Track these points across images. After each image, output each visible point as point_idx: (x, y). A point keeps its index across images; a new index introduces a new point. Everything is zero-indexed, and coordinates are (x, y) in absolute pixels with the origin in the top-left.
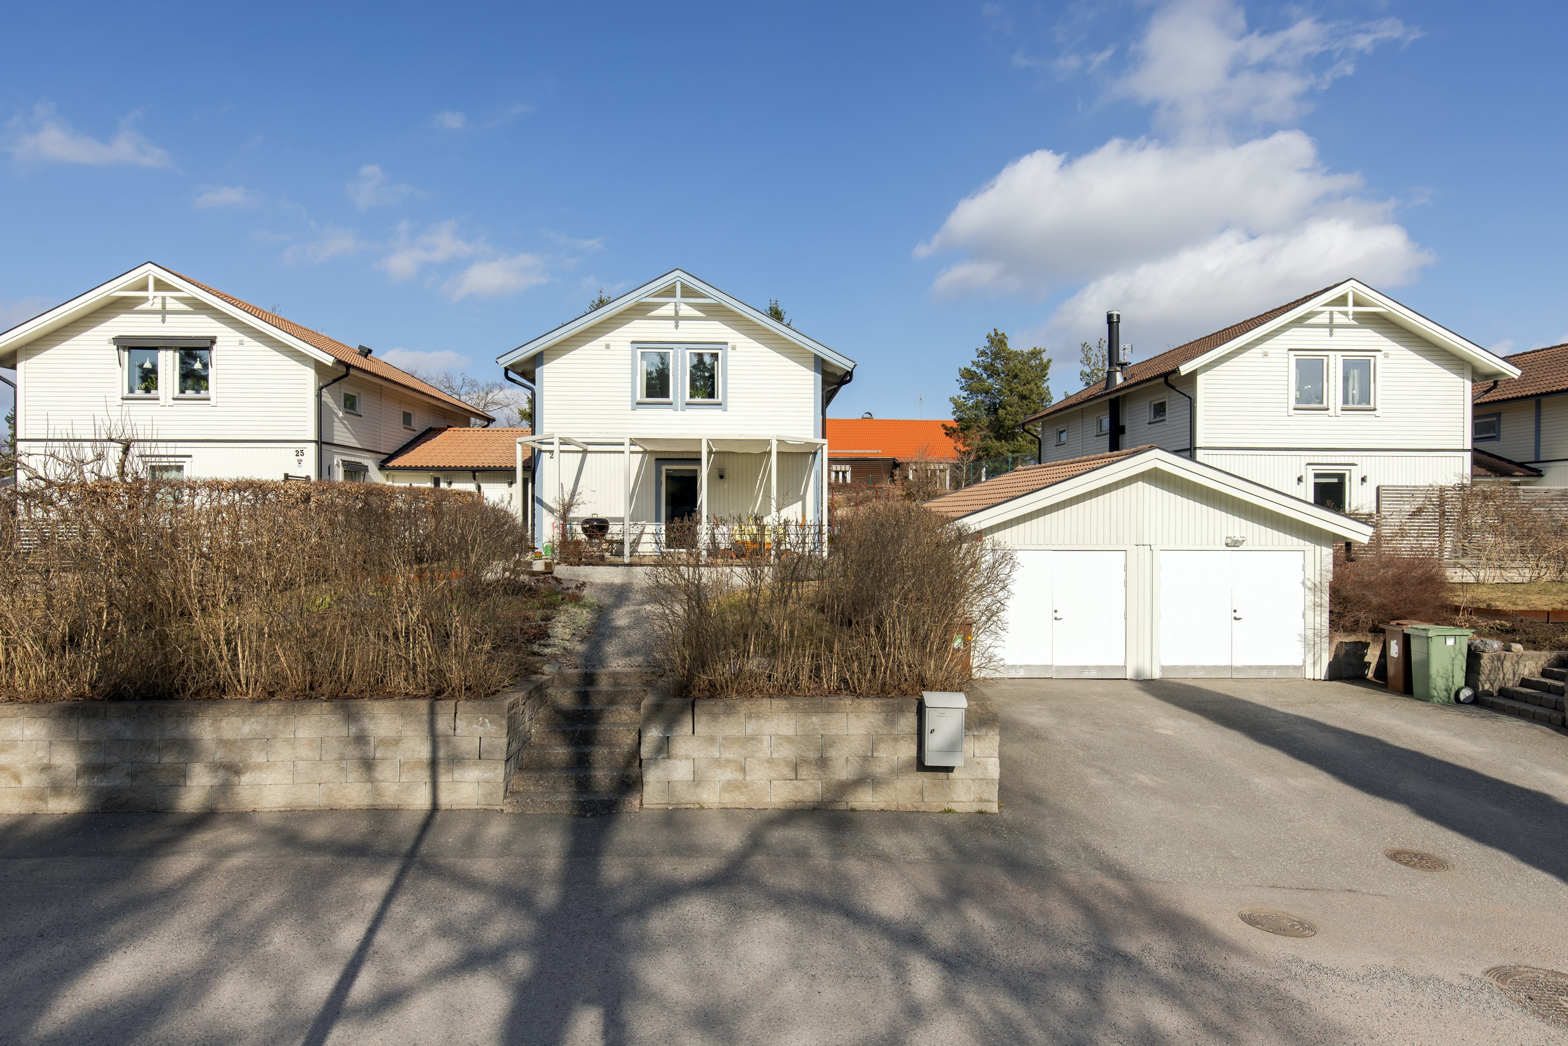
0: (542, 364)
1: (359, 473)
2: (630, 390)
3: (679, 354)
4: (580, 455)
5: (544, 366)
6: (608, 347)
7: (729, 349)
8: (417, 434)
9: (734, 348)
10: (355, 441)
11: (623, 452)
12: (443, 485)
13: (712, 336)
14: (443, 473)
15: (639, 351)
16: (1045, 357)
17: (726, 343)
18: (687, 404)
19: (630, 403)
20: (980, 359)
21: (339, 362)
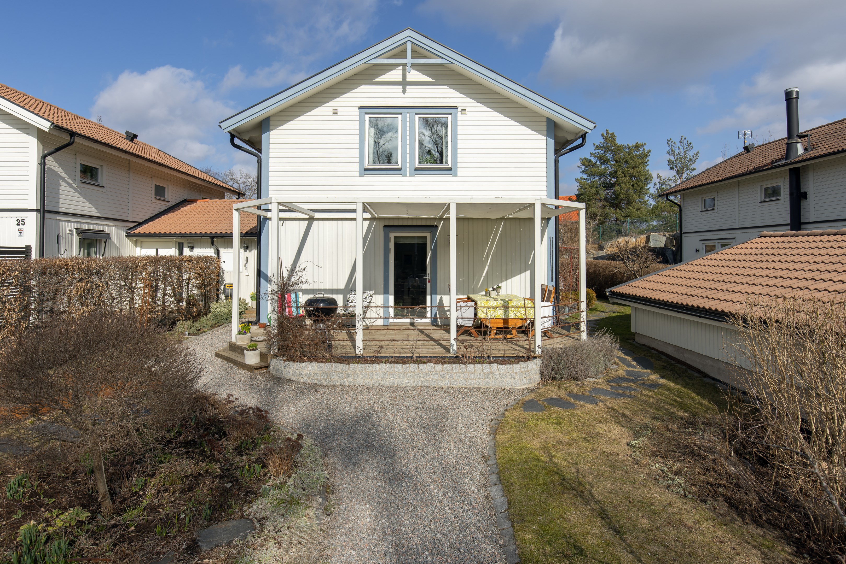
0: (268, 130)
1: (100, 241)
2: (357, 155)
3: (408, 119)
4: (306, 223)
5: (271, 132)
6: (335, 112)
7: (459, 114)
8: (170, 204)
9: (464, 112)
10: (94, 210)
11: (355, 219)
12: (187, 252)
13: (441, 100)
14: (186, 239)
15: (367, 117)
16: (646, 148)
17: (456, 108)
18: (416, 170)
19: (357, 169)
20: (597, 151)
21: (56, 127)
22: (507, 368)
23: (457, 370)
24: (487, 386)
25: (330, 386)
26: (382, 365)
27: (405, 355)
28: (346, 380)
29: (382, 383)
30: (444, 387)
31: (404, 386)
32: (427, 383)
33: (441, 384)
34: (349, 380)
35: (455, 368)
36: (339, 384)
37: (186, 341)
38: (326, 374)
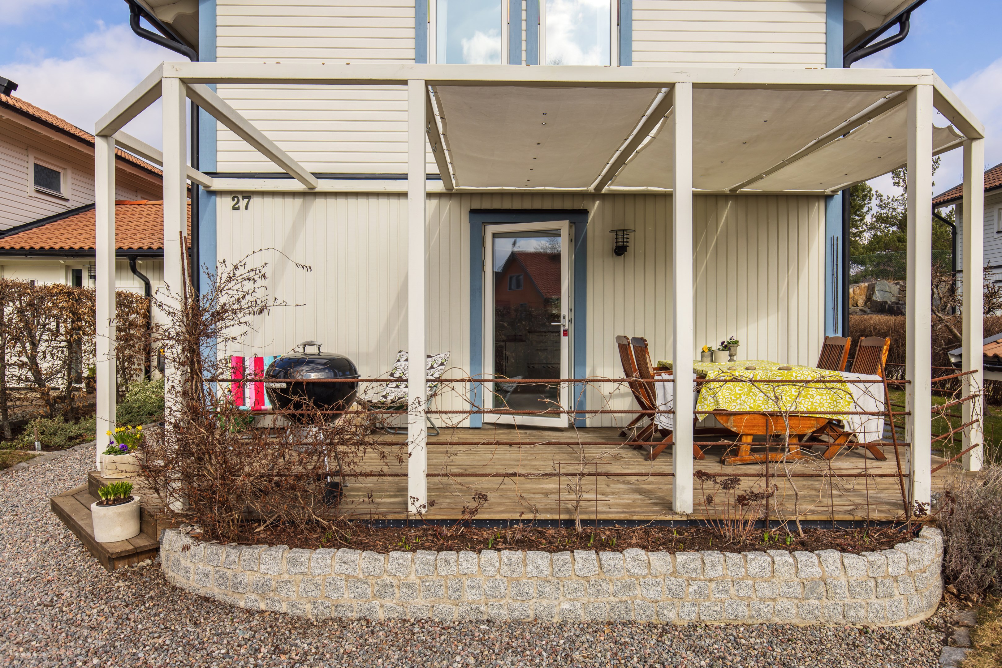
4: (299, 201)
11: (406, 195)
22: (872, 564)
23: (719, 571)
24: (810, 621)
25: (325, 622)
26: (489, 555)
27: (548, 516)
28: (376, 603)
29: (488, 611)
30: (678, 622)
31: (557, 619)
32: (628, 611)
33: (671, 616)
34: (387, 602)
35: (713, 565)
36: (354, 615)
37: (24, 464)
38: (317, 585)
